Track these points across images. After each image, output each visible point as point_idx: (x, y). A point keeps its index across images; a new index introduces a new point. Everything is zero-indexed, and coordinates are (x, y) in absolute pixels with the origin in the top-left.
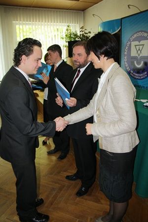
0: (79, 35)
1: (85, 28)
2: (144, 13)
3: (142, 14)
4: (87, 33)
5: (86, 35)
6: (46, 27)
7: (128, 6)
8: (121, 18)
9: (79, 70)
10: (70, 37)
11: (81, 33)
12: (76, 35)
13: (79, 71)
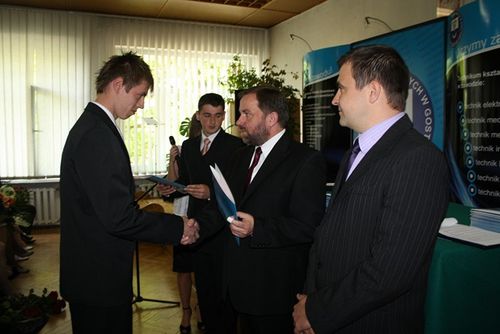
0: (258, 76)
1: (272, 63)
2: (400, 34)
3: (395, 36)
4: (277, 74)
5: (275, 78)
6: (187, 59)
7: (366, 18)
8: (349, 43)
9: (259, 149)
10: (240, 82)
11: (263, 73)
12: (252, 78)
13: (259, 152)
